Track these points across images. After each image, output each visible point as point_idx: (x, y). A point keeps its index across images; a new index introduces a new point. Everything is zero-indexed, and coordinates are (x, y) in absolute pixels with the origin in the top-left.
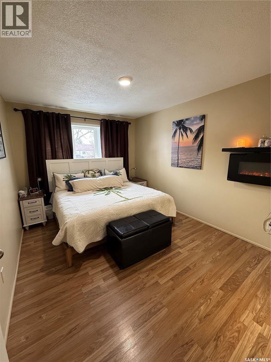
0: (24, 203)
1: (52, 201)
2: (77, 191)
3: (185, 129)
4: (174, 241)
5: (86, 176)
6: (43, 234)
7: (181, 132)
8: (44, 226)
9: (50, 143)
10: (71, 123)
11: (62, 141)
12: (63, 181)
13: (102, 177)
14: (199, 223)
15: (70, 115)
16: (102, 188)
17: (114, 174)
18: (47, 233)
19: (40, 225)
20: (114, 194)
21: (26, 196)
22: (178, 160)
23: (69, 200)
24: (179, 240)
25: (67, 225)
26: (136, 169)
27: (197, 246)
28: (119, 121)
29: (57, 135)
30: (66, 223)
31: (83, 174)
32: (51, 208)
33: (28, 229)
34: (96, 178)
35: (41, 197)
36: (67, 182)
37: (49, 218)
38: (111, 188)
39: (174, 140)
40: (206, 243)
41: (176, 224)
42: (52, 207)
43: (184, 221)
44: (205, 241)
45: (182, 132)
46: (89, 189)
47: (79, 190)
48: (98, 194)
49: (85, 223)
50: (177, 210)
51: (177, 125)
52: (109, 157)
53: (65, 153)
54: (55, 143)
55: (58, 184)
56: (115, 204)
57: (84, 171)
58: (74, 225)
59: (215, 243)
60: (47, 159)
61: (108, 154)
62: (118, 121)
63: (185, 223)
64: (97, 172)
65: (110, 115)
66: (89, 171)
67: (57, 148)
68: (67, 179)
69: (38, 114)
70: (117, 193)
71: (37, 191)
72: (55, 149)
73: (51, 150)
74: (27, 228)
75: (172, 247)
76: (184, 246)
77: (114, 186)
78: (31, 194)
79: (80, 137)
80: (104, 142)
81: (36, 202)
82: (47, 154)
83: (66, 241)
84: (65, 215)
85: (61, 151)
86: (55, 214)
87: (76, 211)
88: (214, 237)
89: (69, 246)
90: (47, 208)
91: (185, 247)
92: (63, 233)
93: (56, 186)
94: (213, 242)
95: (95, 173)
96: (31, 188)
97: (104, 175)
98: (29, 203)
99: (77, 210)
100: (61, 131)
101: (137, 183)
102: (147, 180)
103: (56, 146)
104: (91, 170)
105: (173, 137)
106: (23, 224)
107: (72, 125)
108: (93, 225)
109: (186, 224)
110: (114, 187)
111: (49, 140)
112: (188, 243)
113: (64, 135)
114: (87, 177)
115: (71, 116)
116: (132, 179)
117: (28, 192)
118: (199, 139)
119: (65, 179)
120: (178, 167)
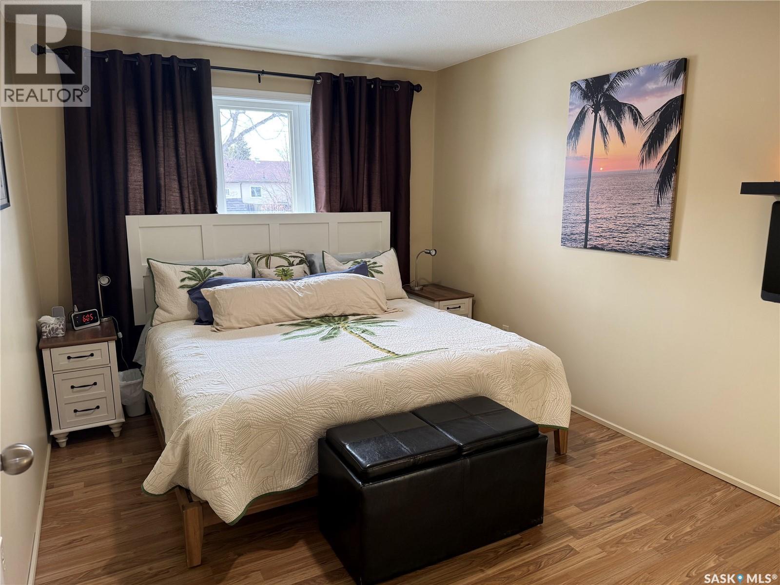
0: (56, 357)
1: (144, 356)
2: (225, 324)
3: (615, 110)
4: (557, 510)
5: (257, 274)
6: (112, 463)
7: (601, 121)
8: (114, 437)
9: (140, 160)
10: (213, 89)
11: (182, 151)
12: (180, 289)
13: (312, 280)
14: (659, 456)
15: (208, 61)
16: (314, 316)
17: (356, 271)
18: (124, 459)
19: (103, 432)
20: (351, 336)
21: (61, 333)
22: (587, 222)
23: (199, 351)
24: (573, 509)
25: (190, 430)
26: (433, 253)
27: (637, 531)
28: (379, 79)
29: (163, 131)
30: (187, 423)
31: (248, 268)
32: (139, 380)
33: (64, 445)
34: (292, 282)
35: (107, 341)
36: (194, 292)
37: (133, 413)
38: (344, 317)
39: (575, 148)
40: (675, 526)
41: (570, 453)
42: (143, 376)
43: (601, 447)
44: (671, 518)
45: (605, 120)
46: (268, 319)
47: (233, 320)
48: (298, 337)
49: (249, 426)
50: (573, 403)
51: (586, 96)
52: (342, 210)
53: (191, 192)
54: (157, 156)
55: (162, 297)
56: (350, 369)
57: (252, 256)
58: (211, 431)
59: (708, 527)
60: (128, 214)
61: (336, 197)
62: (376, 81)
63: (606, 453)
64: (297, 260)
65: (347, 61)
66: (268, 256)
67: (162, 176)
68: (193, 283)
69: (107, 60)
70: (362, 335)
71: (97, 321)
72: (158, 179)
73: (142, 183)
74: (63, 442)
75: (543, 531)
76: (590, 529)
77: (352, 312)
78: (76, 328)
79: (242, 134)
80: (326, 158)
81: (92, 355)
82: (131, 195)
83: (186, 482)
84: (184, 398)
85: (175, 185)
86: (151, 397)
87: (220, 387)
88: (709, 505)
89: (194, 500)
90: (123, 379)
91: (592, 532)
92: (176, 454)
93: (158, 307)
94: (699, 524)
95: (291, 264)
96: (76, 309)
97: (322, 272)
98: (69, 358)
99: (222, 383)
100: (180, 117)
101: (437, 303)
102: (472, 296)
103: (162, 170)
104: (278, 255)
105: (570, 137)
106: (49, 427)
107: (213, 97)
108: (274, 435)
109: (608, 457)
110: (354, 315)
111: (139, 148)
112: (607, 519)
113: (187, 131)
114: (262, 277)
115: (212, 64)
116: (422, 289)
117: (68, 321)
118: (665, 146)
119: (187, 282)
120: (585, 247)
